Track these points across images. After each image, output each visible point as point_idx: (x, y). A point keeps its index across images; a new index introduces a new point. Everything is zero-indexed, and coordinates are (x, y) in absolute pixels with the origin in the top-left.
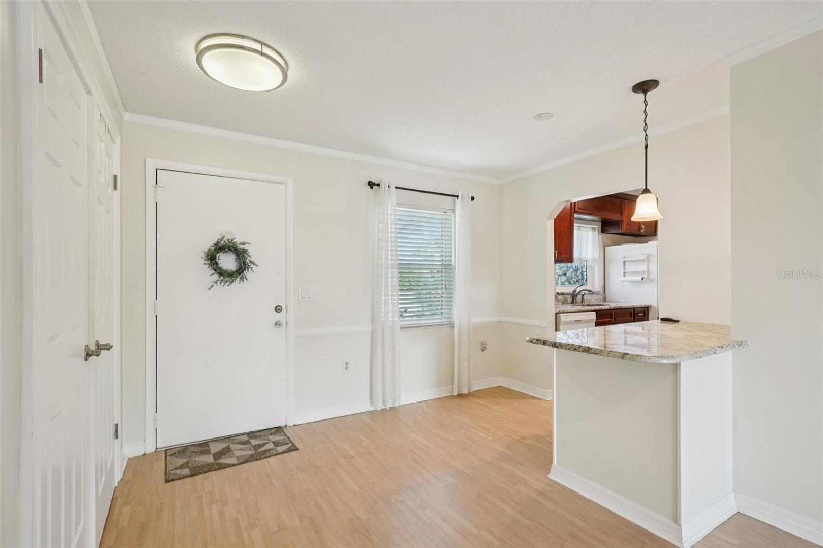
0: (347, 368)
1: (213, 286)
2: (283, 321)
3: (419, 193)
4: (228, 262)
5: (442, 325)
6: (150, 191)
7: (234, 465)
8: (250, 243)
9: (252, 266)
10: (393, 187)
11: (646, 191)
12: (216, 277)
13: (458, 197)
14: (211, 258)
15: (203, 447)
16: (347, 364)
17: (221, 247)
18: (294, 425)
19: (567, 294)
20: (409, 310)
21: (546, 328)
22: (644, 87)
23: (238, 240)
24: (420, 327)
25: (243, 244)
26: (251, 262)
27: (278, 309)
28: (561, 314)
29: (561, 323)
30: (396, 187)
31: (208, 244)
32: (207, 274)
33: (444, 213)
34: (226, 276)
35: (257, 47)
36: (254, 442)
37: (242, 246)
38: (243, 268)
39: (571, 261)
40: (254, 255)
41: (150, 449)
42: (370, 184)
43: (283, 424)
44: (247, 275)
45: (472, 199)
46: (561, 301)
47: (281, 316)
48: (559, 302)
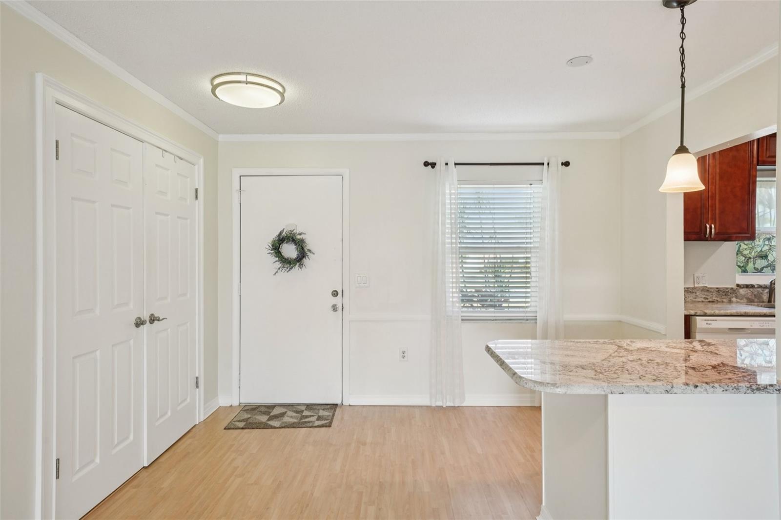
0: (404, 357)
1: (277, 272)
2: (340, 306)
3: (489, 166)
4: (290, 251)
5: (527, 320)
6: (235, 195)
7: (275, 428)
8: (305, 234)
9: (309, 253)
10: (452, 165)
11: (682, 149)
12: (278, 265)
13: (543, 164)
14: (276, 248)
16: (404, 352)
17: (283, 238)
18: (350, 405)
19: (760, 286)
20: (511, 300)
21: (665, 335)
23: (297, 232)
24: (496, 320)
25: (300, 234)
26: (310, 251)
27: (335, 294)
28: (697, 318)
29: (697, 331)
30: (456, 164)
31: (273, 235)
32: (271, 261)
33: (529, 186)
34: (288, 263)
35: (242, 78)
36: (306, 413)
37: (299, 237)
38: (303, 254)
39: (752, 237)
40: (310, 244)
41: (236, 403)
42: (426, 164)
43: (339, 402)
44: (305, 261)
45: (566, 164)
46: (746, 298)
47: (338, 301)
48: (741, 300)
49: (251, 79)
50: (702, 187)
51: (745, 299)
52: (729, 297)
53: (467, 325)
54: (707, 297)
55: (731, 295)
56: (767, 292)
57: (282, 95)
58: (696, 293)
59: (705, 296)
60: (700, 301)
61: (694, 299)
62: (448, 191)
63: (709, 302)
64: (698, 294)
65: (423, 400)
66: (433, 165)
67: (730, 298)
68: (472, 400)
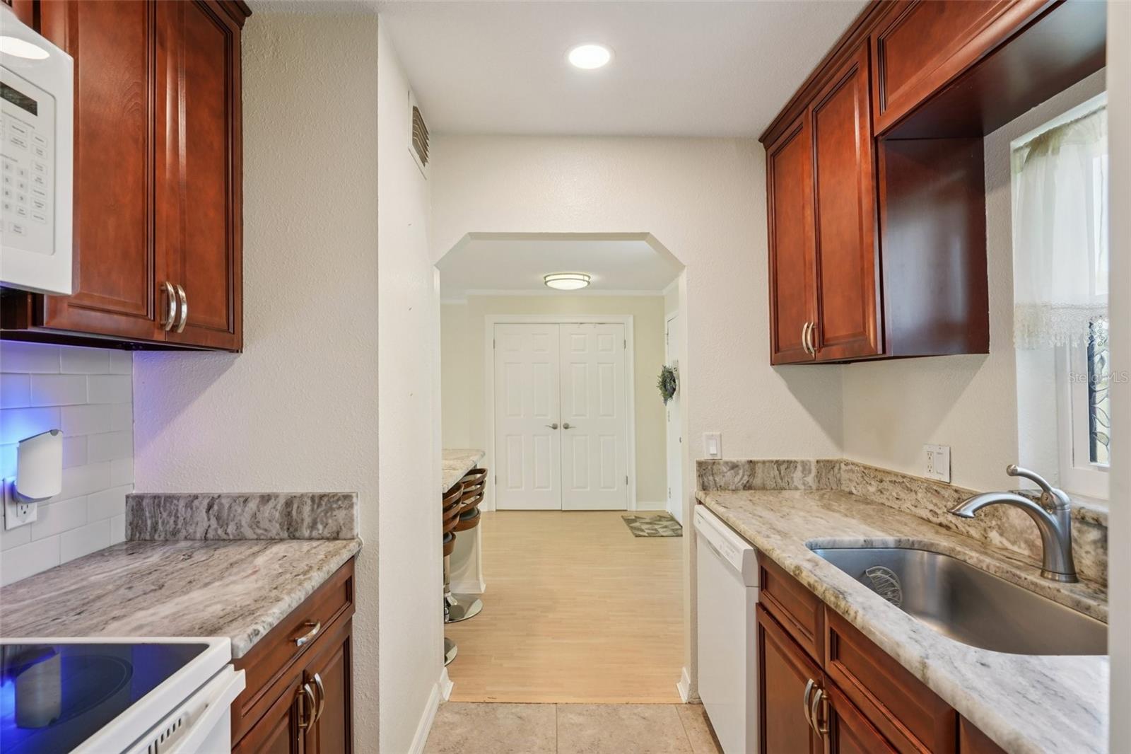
46: (1026, 542)
48: (1014, 543)
51: (1023, 545)
52: (982, 524)
54: (937, 510)
55: (987, 520)
56: (1095, 542)
58: (916, 493)
59: (931, 507)
60: (924, 516)
61: (913, 508)
63: (941, 525)
64: (920, 495)
67: (985, 530)
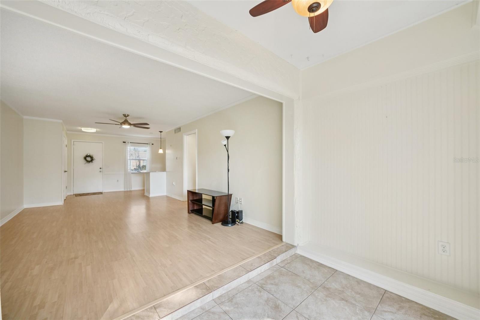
0: (118, 181)
2: (102, 171)
4: (89, 159)
6: (72, 146)
8: (93, 155)
10: (129, 142)
11: (161, 148)
12: (86, 162)
13: (148, 144)
14: (85, 158)
15: (84, 194)
17: (87, 156)
18: (105, 192)
22: (161, 132)
23: (91, 155)
26: (94, 159)
27: (101, 168)
30: (130, 143)
31: (85, 155)
32: (84, 161)
33: (145, 148)
34: (88, 162)
35: (91, 129)
38: (92, 159)
40: (94, 157)
41: (72, 194)
42: (123, 142)
43: (101, 191)
44: (93, 161)
45: (153, 144)
47: (100, 170)
49: (92, 129)
50: (163, 153)
53: (132, 175)
57: (97, 131)
62: (128, 148)
65: (123, 190)
66: (125, 142)
68: (133, 189)
